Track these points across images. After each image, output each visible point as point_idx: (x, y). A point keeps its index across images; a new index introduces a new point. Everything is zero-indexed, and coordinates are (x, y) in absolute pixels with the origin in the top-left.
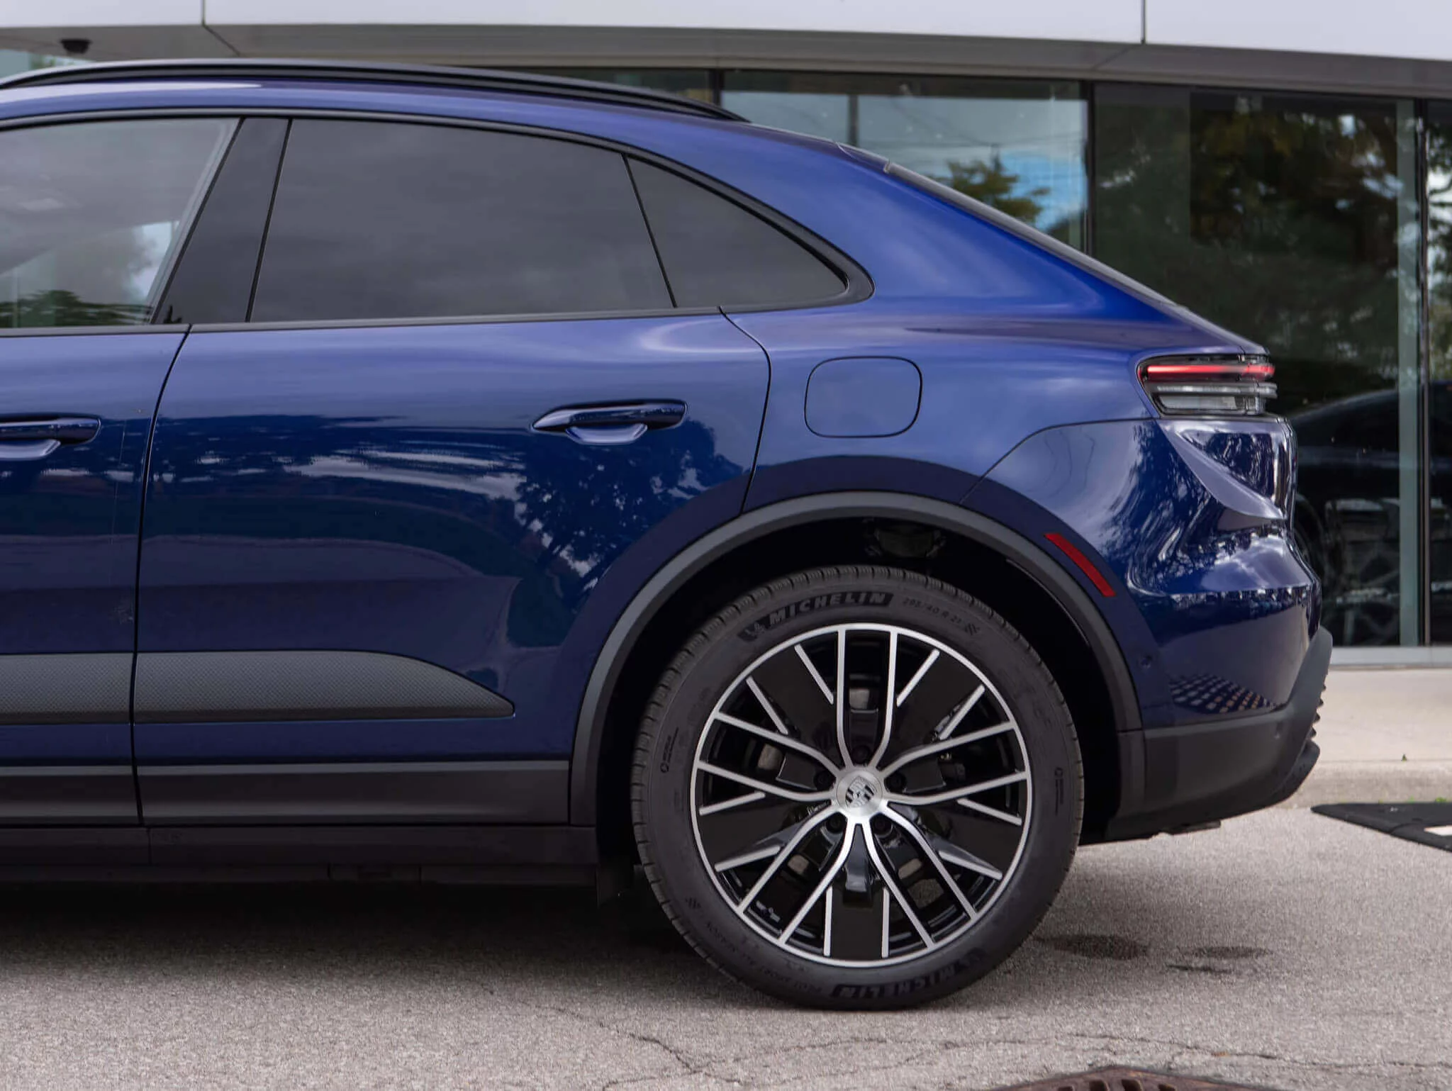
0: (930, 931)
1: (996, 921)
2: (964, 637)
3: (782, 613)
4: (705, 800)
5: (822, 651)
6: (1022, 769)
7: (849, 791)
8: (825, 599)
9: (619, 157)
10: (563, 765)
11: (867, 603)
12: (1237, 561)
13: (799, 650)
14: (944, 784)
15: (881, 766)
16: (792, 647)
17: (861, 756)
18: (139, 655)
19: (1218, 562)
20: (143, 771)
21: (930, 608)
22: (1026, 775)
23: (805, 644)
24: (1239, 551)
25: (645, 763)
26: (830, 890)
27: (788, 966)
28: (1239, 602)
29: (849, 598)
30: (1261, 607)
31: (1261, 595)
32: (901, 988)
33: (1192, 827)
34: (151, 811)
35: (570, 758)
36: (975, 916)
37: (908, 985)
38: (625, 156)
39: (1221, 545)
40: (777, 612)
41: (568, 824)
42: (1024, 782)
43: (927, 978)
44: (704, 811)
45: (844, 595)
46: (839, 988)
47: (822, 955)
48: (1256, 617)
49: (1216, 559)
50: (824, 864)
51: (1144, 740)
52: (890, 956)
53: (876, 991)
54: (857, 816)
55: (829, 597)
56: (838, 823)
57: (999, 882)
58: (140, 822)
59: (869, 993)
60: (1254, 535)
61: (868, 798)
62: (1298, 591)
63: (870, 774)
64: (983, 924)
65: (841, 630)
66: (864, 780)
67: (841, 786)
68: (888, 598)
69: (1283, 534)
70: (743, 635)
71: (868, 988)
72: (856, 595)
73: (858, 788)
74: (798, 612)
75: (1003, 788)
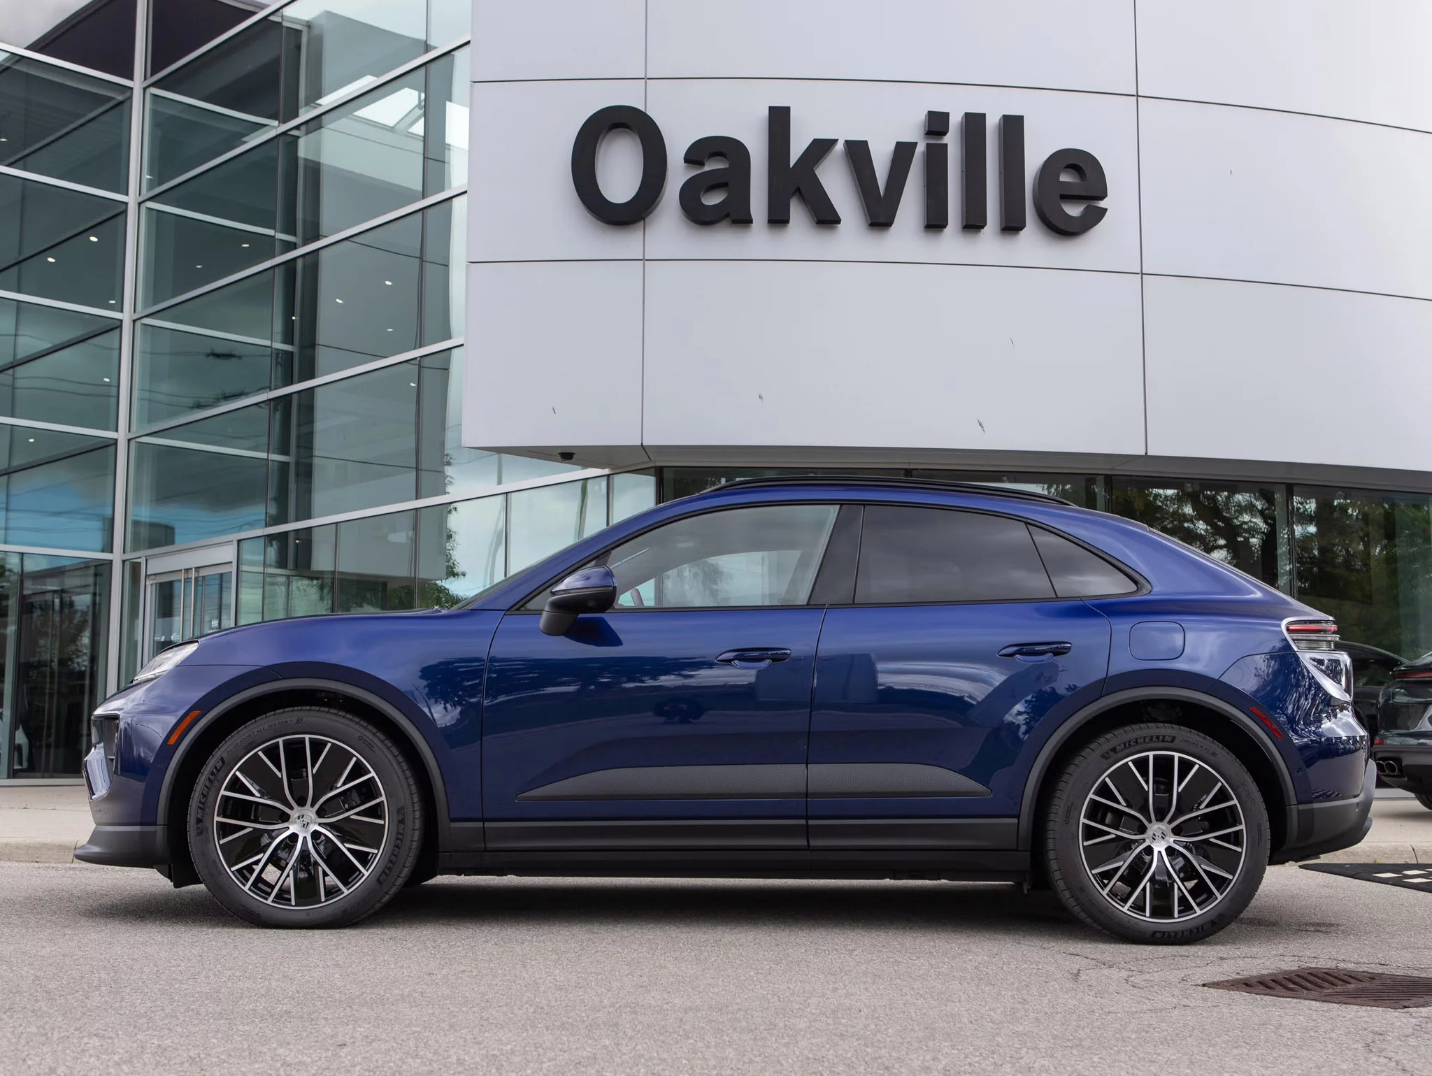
0: (1198, 905)
1: (1231, 900)
2: (1212, 758)
3: (1122, 746)
4: (1087, 838)
5: (1142, 765)
6: (1241, 824)
7: (1154, 835)
8: (1143, 739)
9: (1023, 523)
10: (1015, 820)
11: (1163, 741)
12: (1334, 726)
13: (1131, 764)
14: (1202, 831)
15: (1170, 822)
16: (1127, 763)
17: (1160, 818)
18: (809, 766)
19: (1323, 726)
20: (811, 822)
21: (1194, 744)
22: (1243, 827)
23: (1133, 761)
24: (1333, 720)
25: (1056, 820)
26: (1148, 883)
27: (1129, 922)
28: (1333, 744)
29: (1154, 739)
30: (1345, 748)
31: (1344, 740)
32: (1185, 933)
33: (1312, 857)
34: (814, 843)
35: (1018, 817)
36: (1220, 898)
37: (1188, 932)
38: (1026, 523)
39: (1324, 715)
40: (1120, 745)
41: (1017, 850)
42: (1242, 830)
43: (1197, 929)
44: (1086, 844)
45: (1152, 737)
46: (1155, 932)
47: (1145, 916)
48: (1342, 754)
49: (1322, 724)
50: (1144, 870)
51: (1298, 810)
52: (1179, 917)
53: (1173, 934)
54: (1159, 847)
55: (1145, 738)
56: (1149, 850)
57: (1231, 880)
58: (808, 848)
59: (1169, 936)
60: (1338, 710)
61: (1163, 838)
62: (1362, 737)
63: (1164, 826)
64: (1224, 902)
65: (1151, 754)
66: (1162, 829)
67: (1149, 833)
68: (1173, 739)
69: (1350, 709)
70: (1103, 756)
71: (1169, 933)
72: (1158, 737)
73: (1159, 833)
74: (1130, 745)
75: (1230, 833)
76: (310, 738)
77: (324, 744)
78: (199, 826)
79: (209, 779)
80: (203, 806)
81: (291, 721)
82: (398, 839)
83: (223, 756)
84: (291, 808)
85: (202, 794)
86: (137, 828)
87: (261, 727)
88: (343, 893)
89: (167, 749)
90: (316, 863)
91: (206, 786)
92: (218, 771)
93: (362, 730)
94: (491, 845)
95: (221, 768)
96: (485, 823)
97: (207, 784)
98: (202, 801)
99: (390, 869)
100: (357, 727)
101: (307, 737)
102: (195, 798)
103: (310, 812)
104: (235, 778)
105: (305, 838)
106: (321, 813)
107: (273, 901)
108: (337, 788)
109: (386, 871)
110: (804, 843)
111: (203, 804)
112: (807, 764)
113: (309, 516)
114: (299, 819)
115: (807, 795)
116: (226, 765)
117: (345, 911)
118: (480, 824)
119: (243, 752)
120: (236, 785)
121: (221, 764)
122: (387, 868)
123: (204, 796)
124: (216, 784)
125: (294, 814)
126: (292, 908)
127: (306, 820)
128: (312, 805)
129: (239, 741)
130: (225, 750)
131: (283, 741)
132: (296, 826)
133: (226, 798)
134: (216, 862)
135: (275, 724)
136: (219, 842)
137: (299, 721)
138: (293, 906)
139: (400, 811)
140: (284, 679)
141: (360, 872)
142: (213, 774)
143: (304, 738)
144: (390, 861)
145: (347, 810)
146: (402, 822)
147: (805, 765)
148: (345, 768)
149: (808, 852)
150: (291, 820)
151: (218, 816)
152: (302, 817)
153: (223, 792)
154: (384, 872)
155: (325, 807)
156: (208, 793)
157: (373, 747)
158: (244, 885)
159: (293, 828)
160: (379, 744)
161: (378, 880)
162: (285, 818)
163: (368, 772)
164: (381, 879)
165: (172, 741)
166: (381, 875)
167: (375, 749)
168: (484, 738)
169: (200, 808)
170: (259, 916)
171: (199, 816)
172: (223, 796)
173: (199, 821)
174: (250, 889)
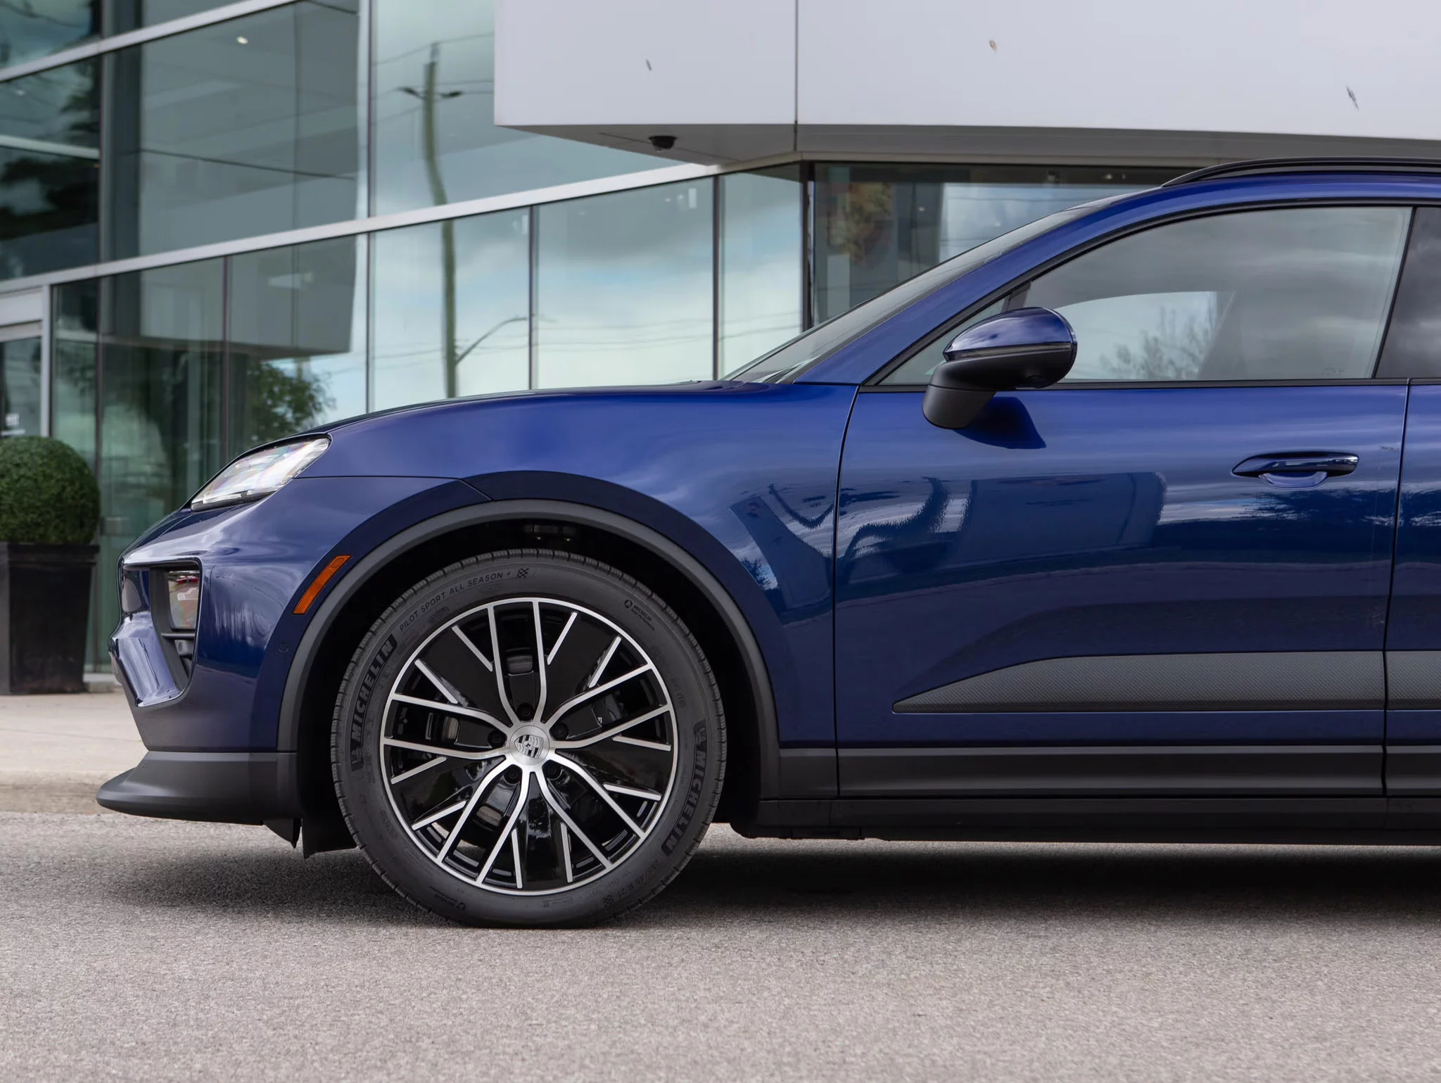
76: (540, 604)
77: (566, 613)
78: (356, 752)
79: (370, 672)
80: (361, 718)
81: (509, 574)
82: (696, 776)
83: (393, 633)
84: (509, 723)
85: (359, 698)
86: (243, 757)
87: (458, 585)
88: (603, 868)
89: (292, 622)
90: (556, 817)
91: (364, 684)
92: (385, 659)
93: (629, 590)
94: (847, 788)
95: (390, 654)
96: (839, 750)
97: (367, 682)
98: (361, 710)
99: (683, 827)
100: (619, 584)
101: (536, 601)
102: (347, 705)
103: (538, 730)
104: (414, 671)
105: (533, 774)
106: (558, 732)
107: (484, 882)
108: (588, 690)
109: (678, 830)
110: (1375, 784)
111: (361, 715)
112: (1384, 651)
113: (134, 251)
114: (520, 741)
115: (1386, 703)
116: (398, 649)
117: (608, 899)
118: (830, 752)
119: (428, 626)
120: (414, 683)
121: (390, 648)
122: (678, 826)
123: (363, 702)
124: (383, 681)
125: (512, 735)
126: (519, 892)
127: (534, 744)
128: (544, 719)
129: (418, 609)
130: (397, 622)
131: (495, 608)
132: (517, 755)
133: (398, 705)
134: (386, 815)
135: (481, 580)
136: (391, 782)
137: (523, 574)
138: (519, 890)
139: (699, 728)
140: (493, 500)
141: (631, 832)
142: (376, 663)
143: (531, 603)
144: (684, 815)
145: (606, 727)
146: (702, 747)
147: (1381, 653)
148: (601, 655)
149: (1384, 799)
150: (507, 743)
151: (387, 735)
152: (527, 739)
153: (393, 696)
154: (673, 833)
155: (566, 721)
156: (369, 696)
157: (650, 619)
158: (436, 855)
159: (515, 758)
160: (659, 614)
161: (664, 847)
162: (498, 740)
163: (641, 662)
164: (669, 844)
165: (303, 607)
166: (669, 838)
167: (654, 622)
168: (838, 606)
169: (355, 722)
170: (463, 906)
171: (354, 736)
172: (393, 701)
173: (355, 745)
174: (444, 861)
